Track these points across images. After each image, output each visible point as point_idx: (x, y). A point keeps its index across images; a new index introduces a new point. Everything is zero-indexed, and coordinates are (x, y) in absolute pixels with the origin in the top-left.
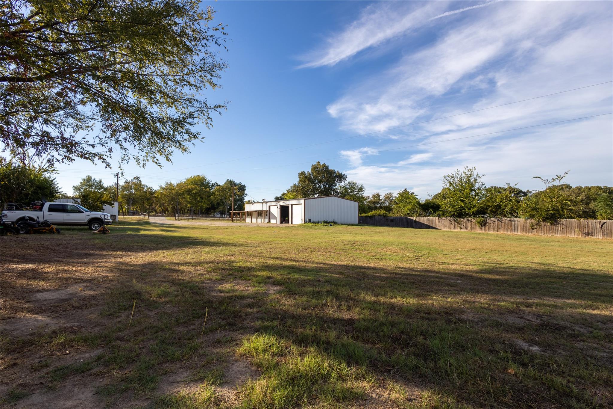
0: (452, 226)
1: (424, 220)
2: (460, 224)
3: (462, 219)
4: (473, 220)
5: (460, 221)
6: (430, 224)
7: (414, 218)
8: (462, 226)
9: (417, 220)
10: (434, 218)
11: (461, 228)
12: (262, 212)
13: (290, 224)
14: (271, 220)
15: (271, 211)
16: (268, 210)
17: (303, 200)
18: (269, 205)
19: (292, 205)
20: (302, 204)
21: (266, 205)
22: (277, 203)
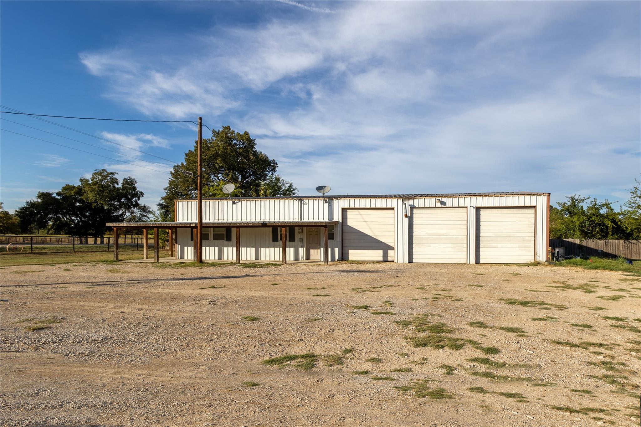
1: (597, 244)
6: (610, 250)
7: (578, 241)
9: (584, 244)
10: (616, 241)
12: (296, 229)
13: (474, 263)
14: (350, 251)
15: (349, 224)
16: (341, 221)
17: (540, 198)
18: (342, 206)
19: (478, 209)
20: (534, 207)
21: (326, 205)
22: (395, 201)
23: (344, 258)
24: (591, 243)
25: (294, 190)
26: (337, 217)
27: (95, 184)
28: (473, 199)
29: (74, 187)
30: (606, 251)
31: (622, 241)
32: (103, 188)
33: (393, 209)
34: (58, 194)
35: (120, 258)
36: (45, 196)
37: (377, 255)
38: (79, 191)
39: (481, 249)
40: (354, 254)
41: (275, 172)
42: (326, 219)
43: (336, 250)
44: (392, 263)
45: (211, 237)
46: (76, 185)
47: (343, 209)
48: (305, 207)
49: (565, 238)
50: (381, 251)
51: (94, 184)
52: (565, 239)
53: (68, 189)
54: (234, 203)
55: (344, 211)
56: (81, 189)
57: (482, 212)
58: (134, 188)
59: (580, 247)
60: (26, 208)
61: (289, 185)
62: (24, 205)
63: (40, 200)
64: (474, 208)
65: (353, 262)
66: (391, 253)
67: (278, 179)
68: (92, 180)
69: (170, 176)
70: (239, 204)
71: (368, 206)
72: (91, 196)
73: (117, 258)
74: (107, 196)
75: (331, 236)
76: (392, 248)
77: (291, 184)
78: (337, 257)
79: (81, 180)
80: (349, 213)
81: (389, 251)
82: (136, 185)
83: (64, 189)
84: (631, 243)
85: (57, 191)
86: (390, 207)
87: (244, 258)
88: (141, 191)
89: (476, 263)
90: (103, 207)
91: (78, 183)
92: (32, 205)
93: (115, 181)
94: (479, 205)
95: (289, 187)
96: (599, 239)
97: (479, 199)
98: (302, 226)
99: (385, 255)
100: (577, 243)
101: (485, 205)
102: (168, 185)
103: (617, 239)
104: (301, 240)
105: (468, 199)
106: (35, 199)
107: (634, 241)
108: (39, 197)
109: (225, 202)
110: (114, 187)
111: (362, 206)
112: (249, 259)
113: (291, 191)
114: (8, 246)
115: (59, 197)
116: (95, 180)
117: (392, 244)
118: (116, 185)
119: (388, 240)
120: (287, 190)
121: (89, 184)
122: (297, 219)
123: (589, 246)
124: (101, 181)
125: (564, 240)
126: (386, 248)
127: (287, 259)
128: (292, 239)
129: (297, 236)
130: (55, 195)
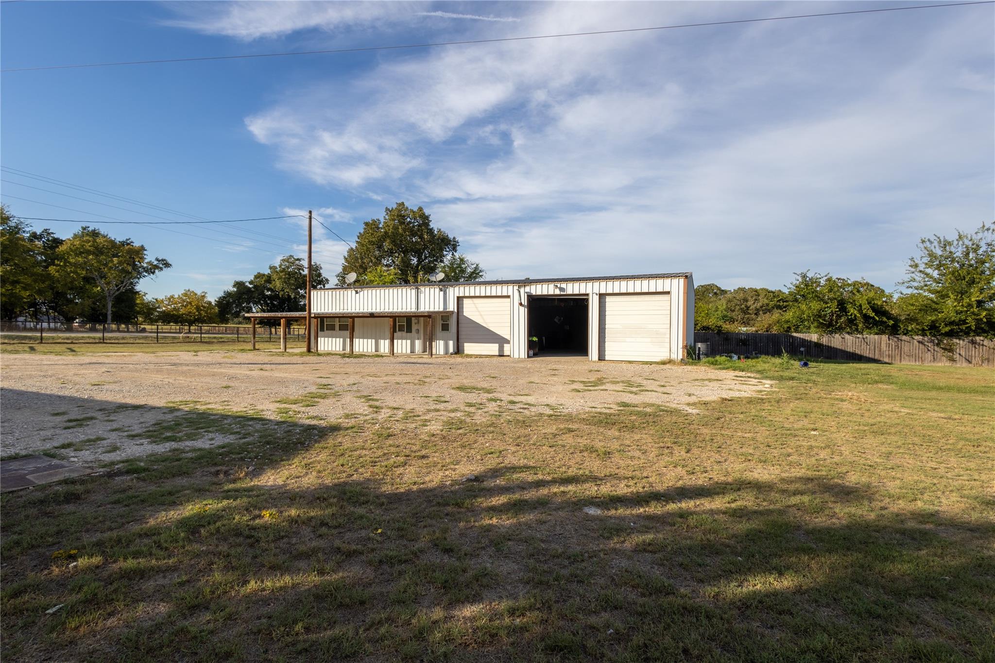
0: (929, 355)
1: (845, 341)
2: (951, 350)
3: (955, 341)
4: (986, 342)
5: (948, 344)
7: (814, 337)
8: (957, 356)
9: (825, 340)
10: (876, 337)
11: (952, 360)
12: (413, 319)
13: (597, 359)
14: (466, 345)
15: (465, 314)
16: (456, 310)
17: (675, 281)
18: (457, 295)
19: (602, 297)
20: (668, 293)
21: (442, 293)
22: (511, 287)
23: (459, 351)
24: (836, 341)
25: (481, 271)
26: (452, 307)
27: (283, 271)
28: (596, 284)
29: (264, 275)
30: (859, 353)
31: (885, 338)
32: (289, 275)
33: (508, 297)
34: (251, 283)
35: (257, 347)
36: (239, 285)
37: (492, 349)
38: (269, 279)
39: (607, 344)
40: (469, 348)
41: (456, 251)
42: (441, 309)
43: (451, 343)
44: (507, 358)
45: (337, 327)
46: (266, 273)
47: (458, 298)
48: (422, 296)
49: (796, 331)
50: (497, 345)
51: (281, 272)
52: (795, 334)
53: (259, 277)
54: (357, 292)
55: (460, 300)
56: (270, 277)
57: (608, 299)
58: (320, 275)
59: (818, 345)
60: (224, 297)
61: (475, 266)
62: (221, 294)
63: (235, 290)
64: (597, 294)
65: (468, 356)
66: (507, 347)
67: (462, 260)
68: (280, 266)
69: (343, 261)
70: (362, 293)
71: (483, 294)
72: (278, 284)
73: (254, 347)
74: (293, 284)
75: (445, 327)
76: (508, 342)
77: (477, 265)
78: (451, 350)
79: (271, 268)
80: (466, 302)
81: (505, 345)
82: (321, 271)
83: (256, 277)
84: (901, 340)
85: (249, 280)
86: (506, 294)
87: (357, 350)
88: (327, 277)
89: (599, 360)
90: (289, 296)
91: (267, 271)
92: (228, 294)
93: (301, 268)
94: (603, 291)
95: (476, 268)
96: (848, 333)
97: (603, 284)
98: (418, 316)
99: (501, 349)
100: (813, 340)
101: (610, 291)
102: (341, 270)
103: (876, 334)
104: (418, 331)
105: (590, 284)
106: (232, 289)
107: (904, 337)
108: (234, 286)
109: (349, 291)
110: (300, 273)
111: (478, 294)
112: (370, 350)
113: (478, 274)
114: (181, 335)
115: (251, 286)
116: (283, 267)
117: (507, 337)
118: (301, 272)
119: (504, 333)
120: (473, 273)
121: (277, 272)
122: (414, 310)
123: (832, 345)
124: (288, 268)
125: (793, 337)
126: (501, 341)
127: (395, 351)
128: (409, 330)
129: (414, 327)
130: (247, 284)
